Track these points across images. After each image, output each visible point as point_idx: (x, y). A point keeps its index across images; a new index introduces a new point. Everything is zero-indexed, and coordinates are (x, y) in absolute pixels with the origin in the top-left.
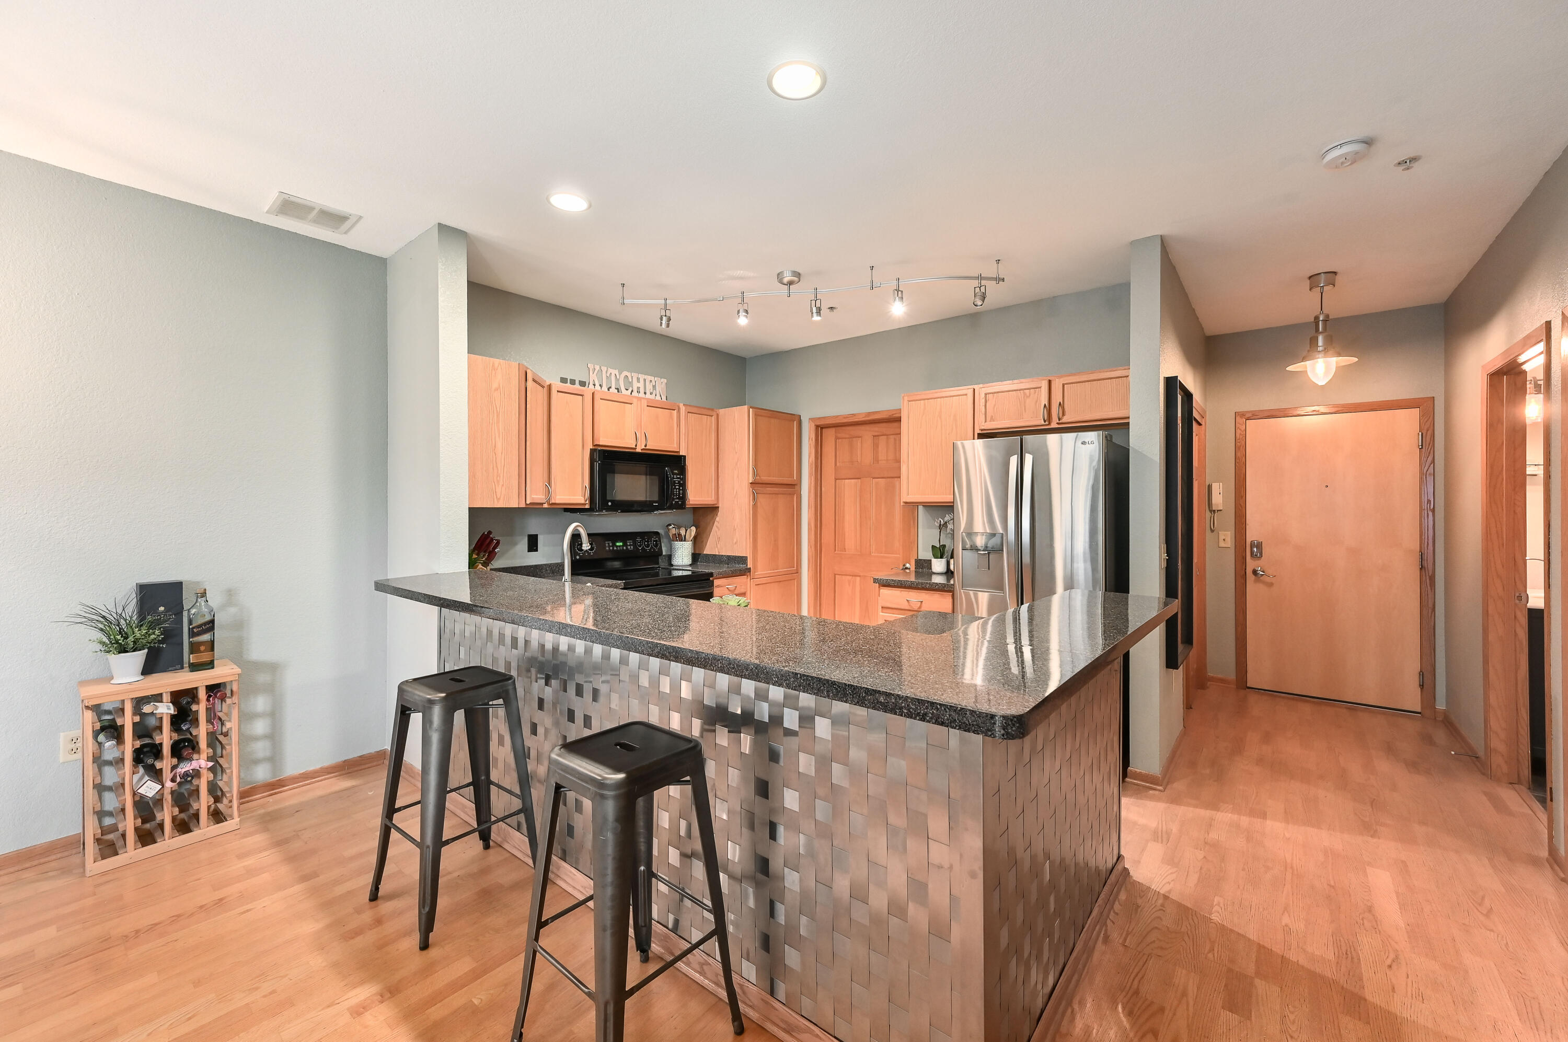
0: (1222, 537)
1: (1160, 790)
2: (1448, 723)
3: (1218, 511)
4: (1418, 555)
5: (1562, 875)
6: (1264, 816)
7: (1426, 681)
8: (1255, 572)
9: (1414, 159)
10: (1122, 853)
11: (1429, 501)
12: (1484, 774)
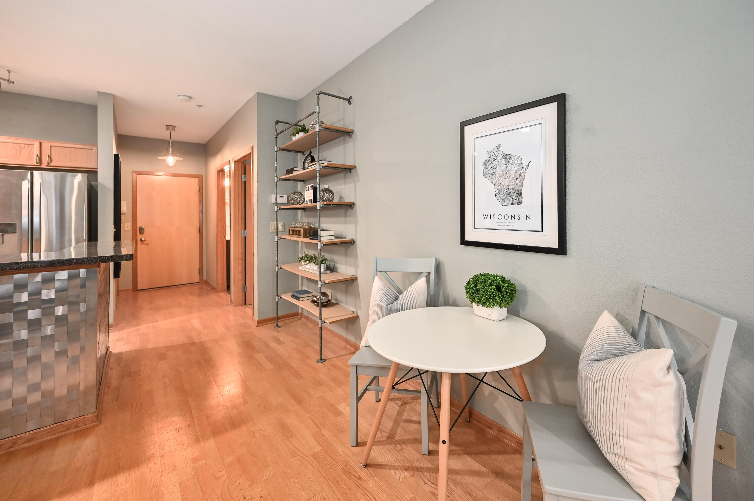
0: (126, 226)
1: (113, 329)
2: (207, 283)
3: (124, 214)
4: (198, 228)
5: (233, 305)
6: (157, 321)
7: (201, 271)
8: (141, 240)
9: (201, 106)
10: (109, 346)
11: (201, 210)
12: (216, 292)
